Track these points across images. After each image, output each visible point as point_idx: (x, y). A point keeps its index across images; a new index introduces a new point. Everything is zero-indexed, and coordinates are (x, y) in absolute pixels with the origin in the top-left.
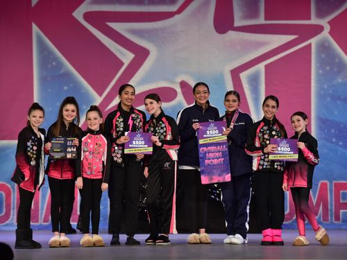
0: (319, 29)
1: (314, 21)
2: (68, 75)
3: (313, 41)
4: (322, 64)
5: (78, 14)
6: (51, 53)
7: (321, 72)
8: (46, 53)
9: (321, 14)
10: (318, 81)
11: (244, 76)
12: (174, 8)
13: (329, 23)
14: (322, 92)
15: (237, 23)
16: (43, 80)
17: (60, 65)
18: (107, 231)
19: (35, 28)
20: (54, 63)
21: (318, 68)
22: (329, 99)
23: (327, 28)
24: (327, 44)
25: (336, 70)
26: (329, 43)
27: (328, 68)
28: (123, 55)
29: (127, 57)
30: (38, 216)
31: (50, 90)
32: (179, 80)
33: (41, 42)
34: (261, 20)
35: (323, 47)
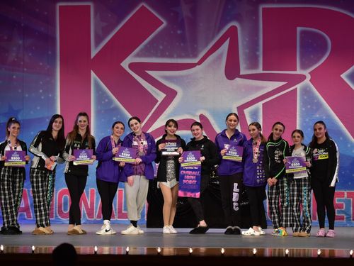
0: (302, 78)
1: (299, 71)
2: (116, 109)
3: (299, 86)
4: (304, 103)
5: (125, 64)
6: (104, 93)
7: (304, 109)
8: (100, 93)
9: (304, 67)
10: (302, 116)
11: (247, 111)
12: (195, 61)
13: (310, 73)
14: (305, 124)
15: (242, 73)
16: (98, 112)
17: (111, 102)
18: (146, 225)
19: (93, 74)
20: (107, 100)
21: (302, 107)
22: (309, 129)
23: (309, 77)
24: (308, 89)
25: (314, 108)
26: (310, 88)
27: (309, 107)
28: (158, 94)
29: (160, 96)
30: (93, 213)
31: (103, 120)
32: (199, 114)
33: (97, 85)
34: (260, 71)
35: (306, 91)
